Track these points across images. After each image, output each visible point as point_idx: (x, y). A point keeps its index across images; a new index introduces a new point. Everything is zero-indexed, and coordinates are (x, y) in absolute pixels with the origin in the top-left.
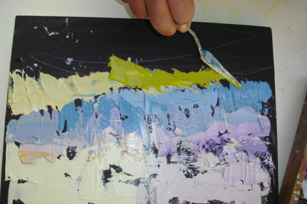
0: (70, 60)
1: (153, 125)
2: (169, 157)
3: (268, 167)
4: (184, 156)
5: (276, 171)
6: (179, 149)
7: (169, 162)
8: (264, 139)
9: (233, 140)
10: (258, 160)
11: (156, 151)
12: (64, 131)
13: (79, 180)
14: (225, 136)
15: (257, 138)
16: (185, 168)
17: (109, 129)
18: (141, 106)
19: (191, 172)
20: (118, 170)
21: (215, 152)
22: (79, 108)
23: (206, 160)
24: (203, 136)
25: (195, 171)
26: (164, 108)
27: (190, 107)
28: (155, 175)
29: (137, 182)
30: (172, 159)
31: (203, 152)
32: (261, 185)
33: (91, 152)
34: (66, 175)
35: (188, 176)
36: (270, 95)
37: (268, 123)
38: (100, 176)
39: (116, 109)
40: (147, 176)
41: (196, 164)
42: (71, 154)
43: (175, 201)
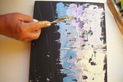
0: (48, 79)
1: (73, 46)
2: (85, 41)
3: (88, 6)
4: (85, 35)
5: (89, 3)
6: (82, 37)
7: (87, 41)
8: (78, 6)
9: (78, 17)
10: (86, 9)
11: (83, 45)
12: (77, 81)
13: (95, 74)
14: (77, 20)
15: (78, 9)
16: (89, 35)
17: (75, 63)
18: (66, 51)
19: (91, 32)
20: (91, 59)
21: (83, 24)
22: (67, 75)
23: (86, 27)
24: (78, 28)
26: (67, 42)
27: (66, 33)
28: (92, 46)
29: (95, 52)
30: (86, 39)
31: (83, 28)
32: (94, 8)
33: (84, 70)
34: (93, 79)
35: (92, 34)
36: (61, 3)
37: (72, 5)
38: (93, 66)
39: (67, 61)
40: (92, 49)
41: (88, 31)
42: (85, 78)
43: (101, 39)
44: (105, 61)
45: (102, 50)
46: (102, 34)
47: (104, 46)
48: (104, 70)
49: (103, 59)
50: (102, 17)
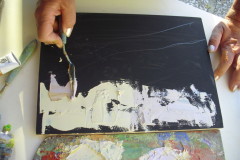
2: (149, 93)
4: (159, 92)
7: (149, 96)
13: (92, 110)
16: (160, 100)
19: (165, 103)
20: (117, 102)
25: (167, 102)
28: (141, 105)
29: (130, 110)
30: (152, 95)
34: (83, 107)
35: (163, 105)
38: (106, 107)
40: (136, 106)
41: (167, 97)
43: (156, 121)
44: (117, 130)
45: (136, 123)
46: (164, 123)
47: (144, 127)
48: (101, 126)
49: (120, 126)
50: (197, 122)
